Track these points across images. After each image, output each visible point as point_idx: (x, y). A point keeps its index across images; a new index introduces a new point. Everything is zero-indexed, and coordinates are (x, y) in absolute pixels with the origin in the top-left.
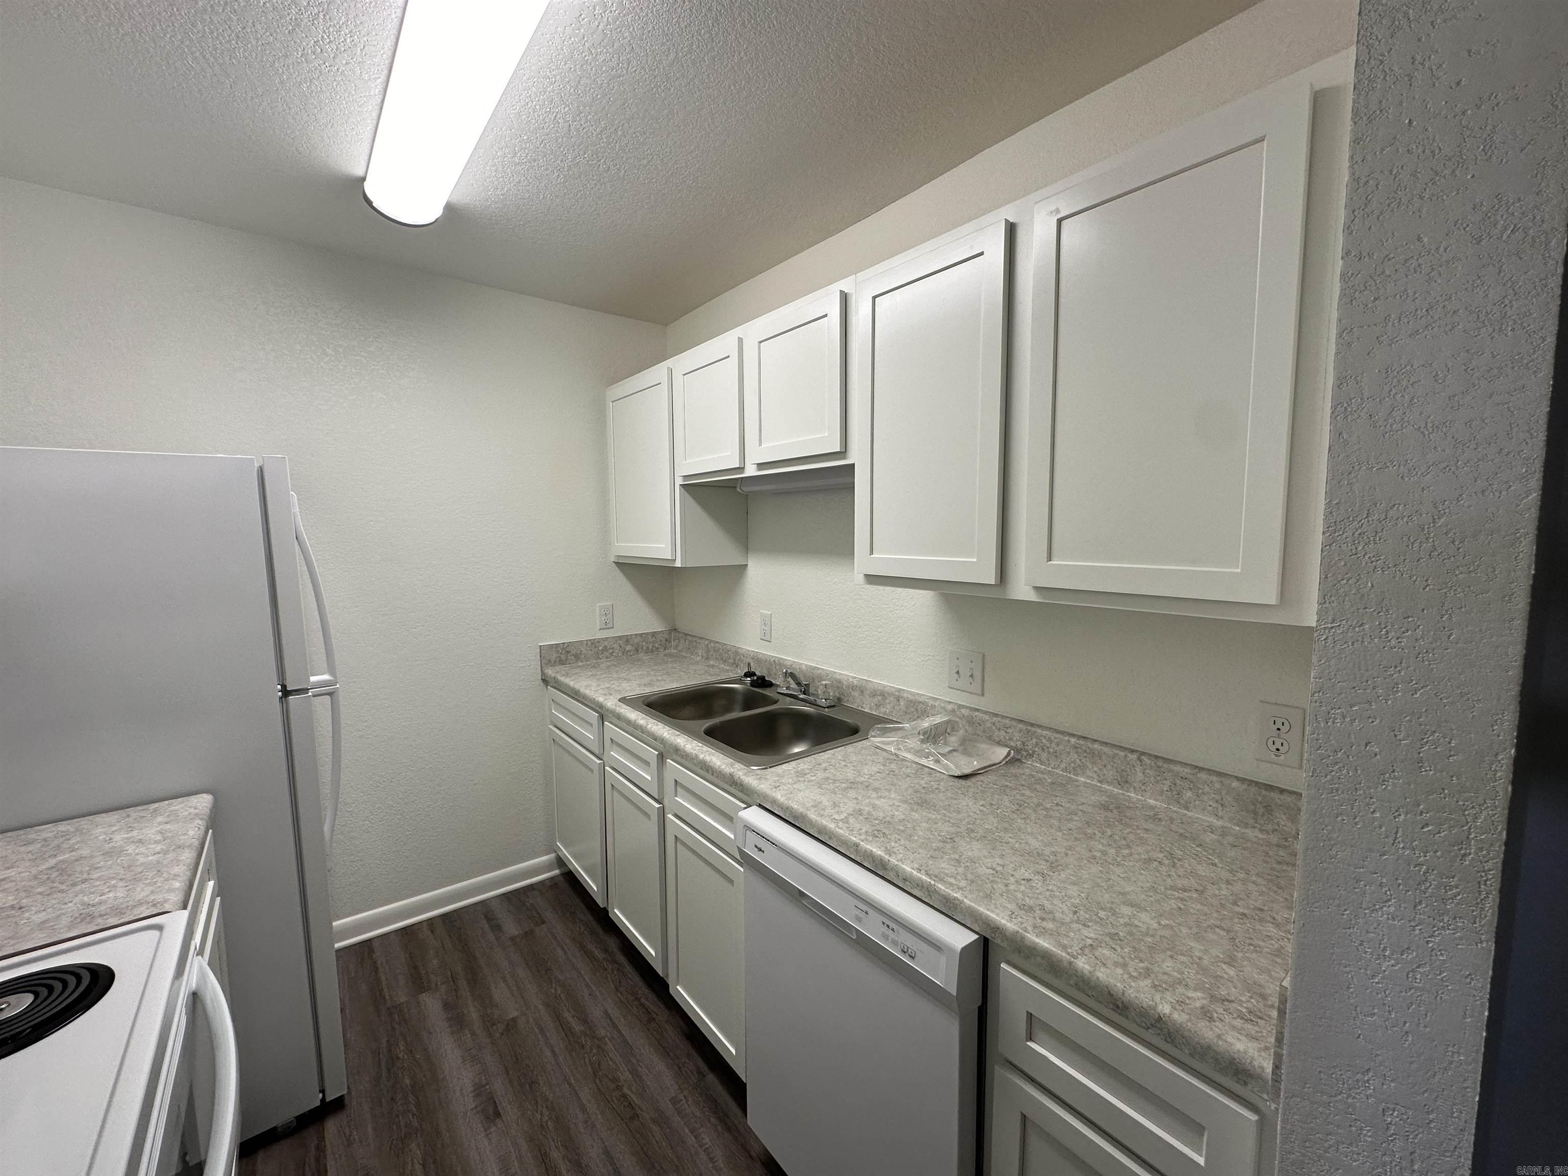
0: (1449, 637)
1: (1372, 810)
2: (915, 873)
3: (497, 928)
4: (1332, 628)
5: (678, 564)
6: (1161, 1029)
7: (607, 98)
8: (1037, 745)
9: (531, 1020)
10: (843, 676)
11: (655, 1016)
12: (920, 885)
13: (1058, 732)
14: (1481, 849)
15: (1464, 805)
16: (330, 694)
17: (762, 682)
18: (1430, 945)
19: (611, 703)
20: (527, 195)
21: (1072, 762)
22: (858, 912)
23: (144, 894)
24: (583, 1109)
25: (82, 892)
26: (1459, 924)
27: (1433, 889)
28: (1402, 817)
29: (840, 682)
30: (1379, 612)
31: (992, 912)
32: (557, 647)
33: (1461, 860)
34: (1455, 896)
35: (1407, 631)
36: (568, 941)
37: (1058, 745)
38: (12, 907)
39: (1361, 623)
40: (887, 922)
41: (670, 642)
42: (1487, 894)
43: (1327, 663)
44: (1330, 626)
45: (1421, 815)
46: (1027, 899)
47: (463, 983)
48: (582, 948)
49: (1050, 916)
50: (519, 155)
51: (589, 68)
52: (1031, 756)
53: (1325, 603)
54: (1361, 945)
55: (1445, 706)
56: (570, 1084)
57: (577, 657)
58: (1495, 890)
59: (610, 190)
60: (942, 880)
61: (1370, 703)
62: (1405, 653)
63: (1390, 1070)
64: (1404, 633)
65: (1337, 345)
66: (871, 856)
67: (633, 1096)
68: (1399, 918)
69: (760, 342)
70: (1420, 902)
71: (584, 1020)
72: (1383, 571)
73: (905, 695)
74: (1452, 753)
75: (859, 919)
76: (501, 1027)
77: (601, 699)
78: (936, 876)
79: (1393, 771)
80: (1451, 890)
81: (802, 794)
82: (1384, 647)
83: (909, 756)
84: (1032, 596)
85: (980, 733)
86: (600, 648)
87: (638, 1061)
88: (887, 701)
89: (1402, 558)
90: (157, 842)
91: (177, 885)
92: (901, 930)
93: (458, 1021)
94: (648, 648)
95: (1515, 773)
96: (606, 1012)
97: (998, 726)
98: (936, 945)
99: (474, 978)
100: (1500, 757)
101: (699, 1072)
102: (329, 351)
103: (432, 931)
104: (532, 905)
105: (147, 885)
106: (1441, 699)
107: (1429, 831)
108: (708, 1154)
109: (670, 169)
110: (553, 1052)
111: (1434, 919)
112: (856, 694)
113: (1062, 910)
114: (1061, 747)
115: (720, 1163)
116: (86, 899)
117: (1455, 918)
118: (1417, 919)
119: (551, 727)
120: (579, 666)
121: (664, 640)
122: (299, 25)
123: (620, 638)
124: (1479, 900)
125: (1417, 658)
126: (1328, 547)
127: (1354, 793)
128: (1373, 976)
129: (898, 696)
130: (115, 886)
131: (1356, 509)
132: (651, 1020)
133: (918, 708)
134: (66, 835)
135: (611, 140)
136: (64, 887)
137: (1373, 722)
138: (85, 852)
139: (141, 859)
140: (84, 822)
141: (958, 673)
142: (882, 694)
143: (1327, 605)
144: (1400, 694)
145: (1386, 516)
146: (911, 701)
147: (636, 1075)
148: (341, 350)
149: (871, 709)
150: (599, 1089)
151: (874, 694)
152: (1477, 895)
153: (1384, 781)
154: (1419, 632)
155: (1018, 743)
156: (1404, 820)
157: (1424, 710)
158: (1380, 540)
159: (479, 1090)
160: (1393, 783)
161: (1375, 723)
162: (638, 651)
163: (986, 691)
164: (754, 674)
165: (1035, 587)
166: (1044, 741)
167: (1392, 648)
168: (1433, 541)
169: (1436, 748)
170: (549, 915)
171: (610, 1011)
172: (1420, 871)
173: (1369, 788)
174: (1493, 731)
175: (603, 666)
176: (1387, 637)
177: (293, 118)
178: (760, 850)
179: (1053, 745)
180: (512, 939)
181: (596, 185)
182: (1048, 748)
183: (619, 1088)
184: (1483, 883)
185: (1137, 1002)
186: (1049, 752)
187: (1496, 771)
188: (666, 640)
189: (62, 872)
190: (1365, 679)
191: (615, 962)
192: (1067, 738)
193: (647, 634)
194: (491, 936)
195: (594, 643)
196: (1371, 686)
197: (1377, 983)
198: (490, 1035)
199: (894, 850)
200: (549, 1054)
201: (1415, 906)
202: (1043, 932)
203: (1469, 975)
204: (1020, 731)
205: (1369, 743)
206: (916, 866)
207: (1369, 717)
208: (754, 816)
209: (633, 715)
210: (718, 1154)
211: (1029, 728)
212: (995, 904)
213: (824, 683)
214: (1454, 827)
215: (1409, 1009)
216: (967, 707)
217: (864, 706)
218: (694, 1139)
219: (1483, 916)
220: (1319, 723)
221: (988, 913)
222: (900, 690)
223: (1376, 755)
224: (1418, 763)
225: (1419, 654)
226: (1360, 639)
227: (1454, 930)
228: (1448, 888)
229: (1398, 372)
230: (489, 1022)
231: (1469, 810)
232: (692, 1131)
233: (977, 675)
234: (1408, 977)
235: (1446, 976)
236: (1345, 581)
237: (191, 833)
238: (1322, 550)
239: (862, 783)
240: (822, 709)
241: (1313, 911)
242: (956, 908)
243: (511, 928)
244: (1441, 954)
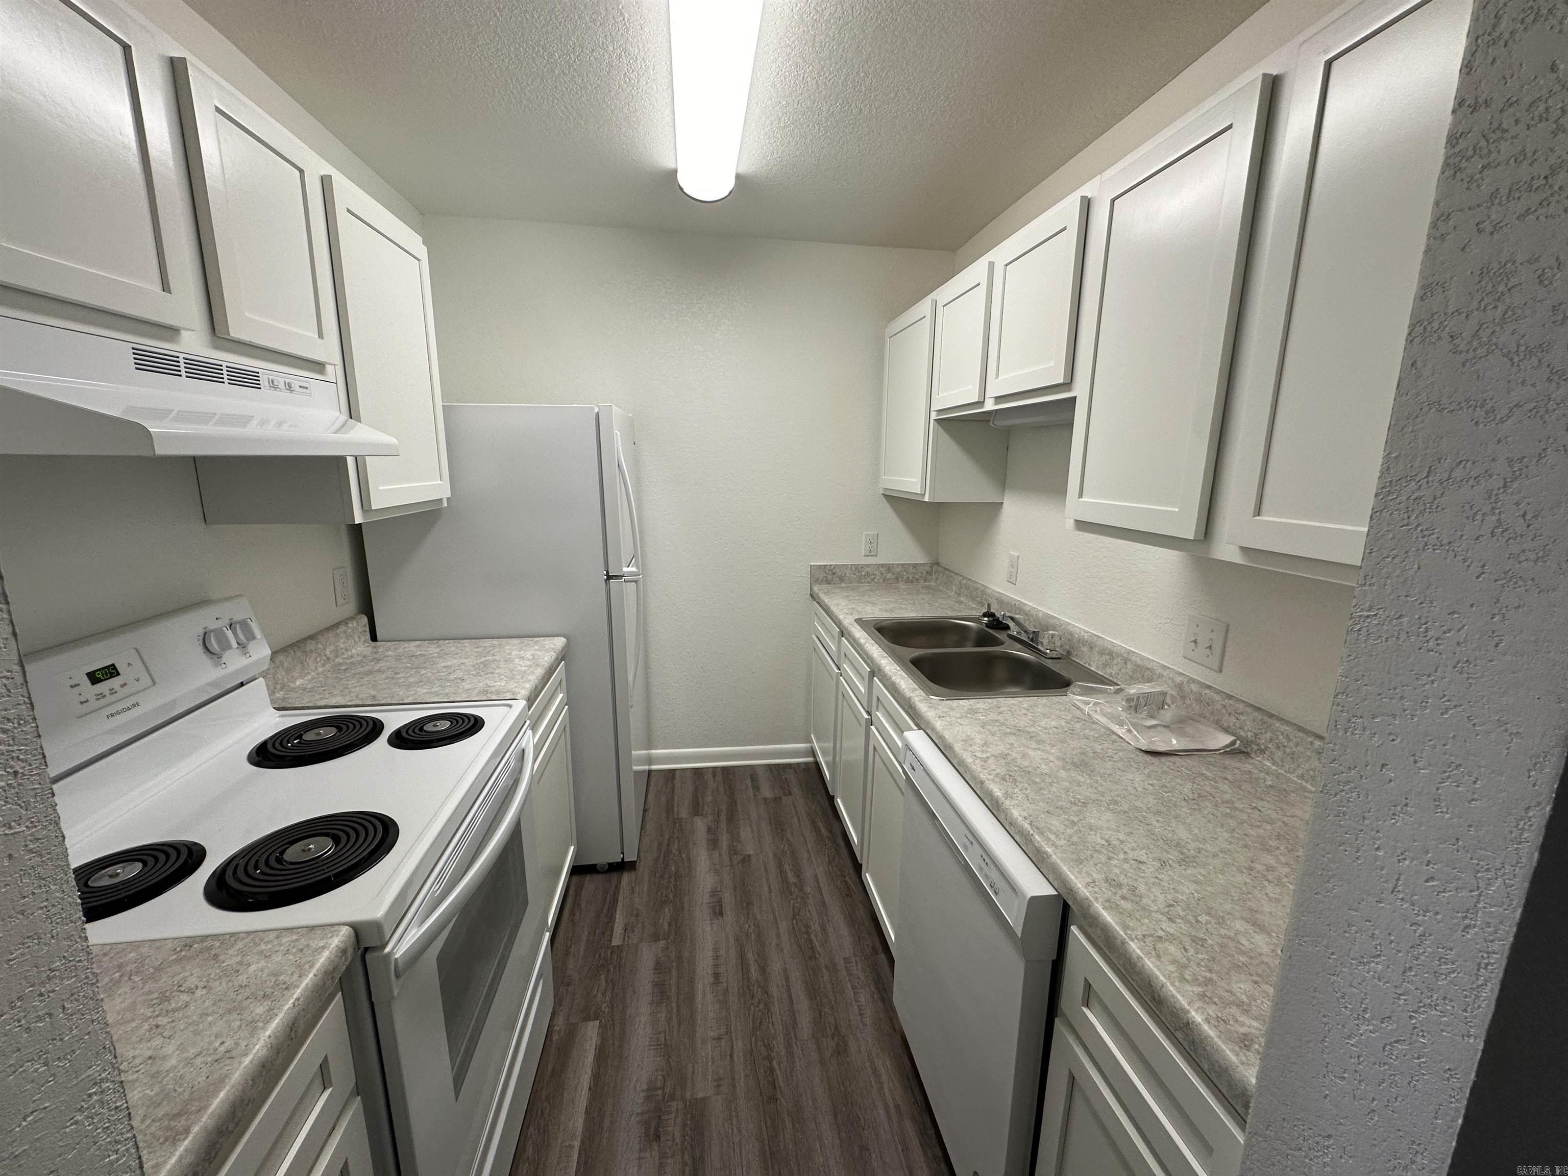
0: (1496, 646)
1: (1376, 846)
2: (1020, 819)
3: (756, 788)
4: (1368, 617)
5: (926, 499)
6: (1187, 1035)
7: (842, 46)
8: (1271, 740)
9: (761, 861)
10: (1075, 629)
11: (853, 894)
12: (1022, 832)
13: (1301, 729)
14: (1488, 925)
15: (1478, 864)
16: (636, 582)
17: (998, 624)
18: (1413, 1021)
19: (848, 621)
20: (798, 153)
21: (1312, 769)
22: (965, 840)
23: (512, 687)
24: (778, 936)
25: (488, 678)
26: (1448, 1008)
27: (1427, 957)
28: (1407, 862)
29: (1071, 634)
30: (1422, 603)
31: (1073, 874)
32: (824, 568)
33: (1463, 931)
34: (1449, 973)
35: (1450, 630)
36: (804, 814)
37: (1297, 745)
38: (460, 678)
39: (1399, 614)
40: (985, 857)
41: (931, 575)
42: (1486, 981)
43: (1357, 660)
44: (1366, 613)
45: (1427, 865)
46: (1122, 876)
47: (723, 817)
48: (813, 822)
49: (1137, 899)
50: (783, 119)
51: (819, 25)
52: (1263, 752)
53: (1364, 584)
54: (1343, 997)
55: (1477, 735)
56: (774, 916)
57: (842, 579)
58: (1496, 978)
59: (867, 130)
60: (1041, 833)
61: (1394, 716)
62: (1442, 658)
63: (1351, 1145)
64: (1445, 633)
65: (1428, 239)
66: (990, 794)
67: (817, 944)
68: (1386, 980)
69: (1007, 265)
70: (1410, 968)
71: (798, 874)
72: (1434, 550)
73: (1133, 658)
74: (1475, 796)
75: (966, 848)
76: (739, 858)
77: (841, 617)
78: (1038, 828)
79: (1406, 805)
80: (1446, 963)
81: (961, 728)
82: (1420, 649)
83: (1103, 720)
84: (1237, 558)
85: (1208, 714)
86: (863, 573)
87: (828, 921)
88: (1115, 662)
89: (1459, 533)
90: (529, 660)
91: (528, 686)
92: (992, 866)
93: (714, 843)
94: (908, 578)
95: (1547, 837)
96: (816, 876)
97: (1229, 710)
98: (1014, 888)
99: (731, 818)
100: (1531, 814)
101: (874, 949)
102: (666, 315)
103: (714, 777)
104: (786, 779)
105: (515, 682)
106: (1474, 725)
107: (1433, 886)
108: (860, 1010)
109: (918, 94)
110: (769, 888)
111: (1422, 993)
112: (1085, 649)
113: (1156, 899)
114: (1301, 749)
115: (868, 1020)
116: (488, 682)
117: (1445, 998)
118: (1403, 986)
119: (814, 636)
120: (842, 587)
121: (925, 572)
122: (612, 66)
123: (882, 565)
124: (1474, 986)
125: (1455, 667)
126: (1378, 514)
127: (1361, 822)
128: (1349, 1037)
129: (1126, 658)
130: (502, 679)
131: (1416, 464)
132: (849, 895)
133: (1143, 672)
134: (494, 646)
135: (856, 84)
136: (483, 674)
137: (1393, 740)
138: (497, 658)
139: (519, 668)
140: (504, 641)
141: (1195, 642)
142: (1110, 654)
143: (1367, 588)
144: (1428, 711)
145: (1450, 476)
146: (1138, 666)
147: (824, 929)
148: (674, 313)
149: (1098, 667)
150: (793, 928)
151: (1102, 653)
152: (1474, 978)
153: (1394, 814)
154: (1463, 634)
155: (1249, 734)
156: (1408, 866)
157: (1451, 736)
158: (1437, 508)
159: (714, 893)
160: (1403, 819)
161: (1396, 742)
162: (898, 579)
163: (1224, 670)
164: (993, 615)
165: (1241, 547)
166: (1281, 737)
167: (1428, 651)
168: (1500, 513)
169: (1458, 786)
170: (796, 790)
171: (819, 876)
172: (1415, 931)
173: (1378, 819)
174: (1529, 777)
175: (861, 590)
176: (1425, 636)
177: (624, 135)
178: (913, 769)
179: (1291, 744)
180: (765, 799)
181: (854, 128)
182: (1284, 746)
183: (808, 933)
184: (1483, 965)
185: (1172, 1000)
186: (1284, 752)
187: (1523, 829)
188: (927, 573)
189: (485, 665)
190: (1393, 685)
191: (835, 842)
192: (1310, 739)
193: (909, 564)
194: (751, 792)
195: (857, 568)
196: (1398, 696)
197: (1352, 1045)
198: (731, 860)
199: (1014, 795)
200: (766, 888)
201: (1404, 972)
202: (1111, 906)
203: (1449, 1069)
204: (1254, 720)
205: (1386, 765)
206: (1025, 814)
207: (1390, 734)
208: (917, 739)
209: (859, 634)
210: (868, 1012)
211: (1266, 719)
212: (1082, 869)
213: (1051, 632)
214: (1462, 888)
215: (1380, 1086)
216: (1198, 682)
217: (1092, 663)
218: (852, 993)
219: (1476, 1005)
220: (1337, 730)
221: (1069, 873)
222: (1129, 652)
223: (1390, 781)
224: (1435, 800)
225: (1459, 662)
226: (1396, 634)
227: (1441, 1012)
228: (1443, 960)
229: (1495, 273)
230: (733, 851)
231: (1483, 872)
232: (853, 988)
233: (1217, 649)
234: (1384, 1050)
235: (1424, 1063)
236: (1389, 559)
237: (546, 659)
238: (1371, 517)
239: (1029, 733)
240: (1043, 659)
241: (1301, 945)
242: (1043, 862)
243: (767, 792)
244: (1423, 1036)
